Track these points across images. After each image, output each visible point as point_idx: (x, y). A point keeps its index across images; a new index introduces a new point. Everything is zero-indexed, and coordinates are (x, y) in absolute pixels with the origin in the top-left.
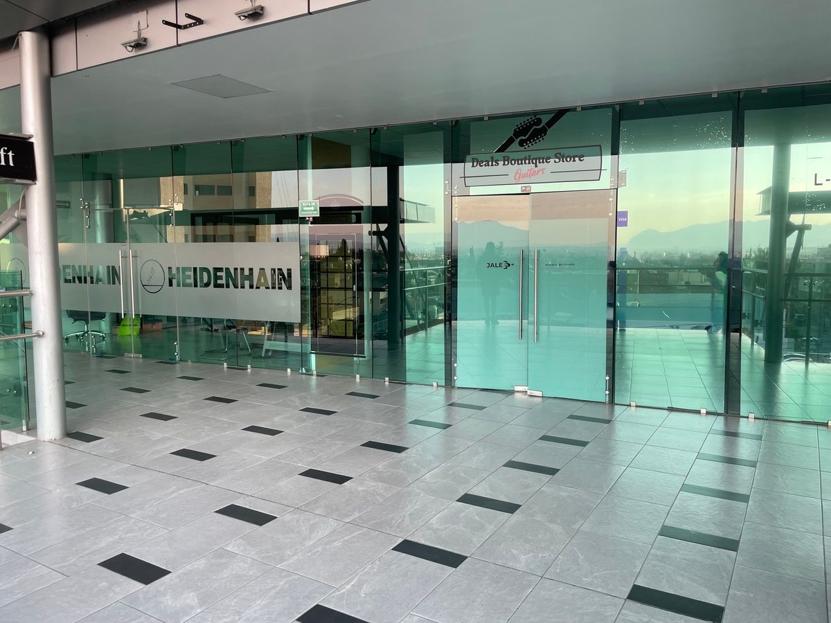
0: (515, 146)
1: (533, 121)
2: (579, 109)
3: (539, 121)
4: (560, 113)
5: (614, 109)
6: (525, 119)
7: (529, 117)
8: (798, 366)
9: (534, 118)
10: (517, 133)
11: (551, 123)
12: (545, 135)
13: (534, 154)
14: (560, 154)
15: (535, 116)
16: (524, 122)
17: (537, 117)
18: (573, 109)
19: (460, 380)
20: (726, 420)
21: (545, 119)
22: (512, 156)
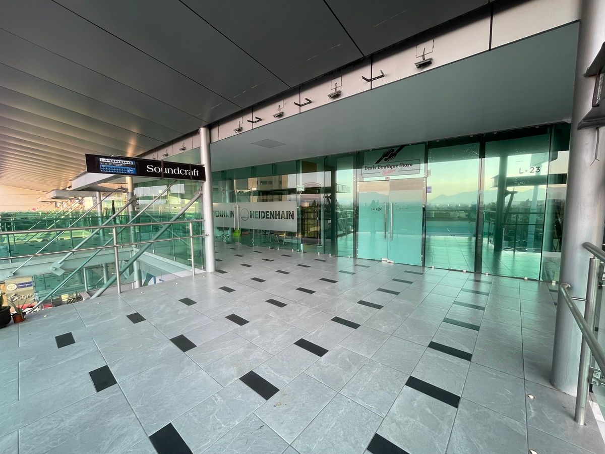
0: (383, 161)
1: (391, 150)
2: (411, 145)
3: (393, 151)
4: (402, 147)
5: (426, 144)
6: (387, 150)
7: (389, 149)
8: (510, 253)
10: (384, 156)
11: (398, 151)
12: (396, 156)
13: (391, 164)
14: (402, 163)
17: (392, 148)
18: (408, 145)
19: (359, 255)
20: (475, 275)
21: (396, 150)
22: (381, 165)
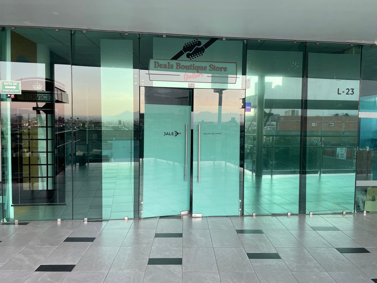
1: (196, 42)
2: (224, 39)
3: (199, 43)
4: (213, 40)
5: (244, 42)
6: (191, 40)
7: (193, 40)
9: (196, 41)
10: (186, 49)
11: (207, 45)
12: (203, 52)
13: (197, 64)
14: (212, 65)
15: (197, 40)
16: (190, 42)
17: (198, 40)
18: (221, 39)
19: (145, 213)
21: (204, 42)
22: (183, 63)
